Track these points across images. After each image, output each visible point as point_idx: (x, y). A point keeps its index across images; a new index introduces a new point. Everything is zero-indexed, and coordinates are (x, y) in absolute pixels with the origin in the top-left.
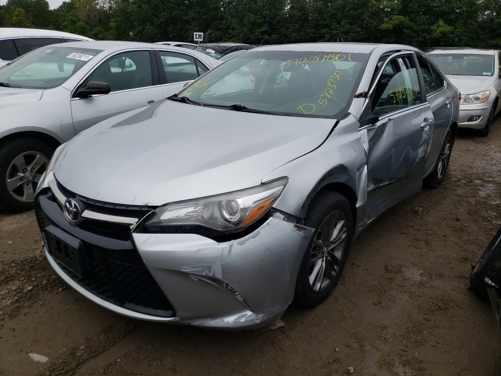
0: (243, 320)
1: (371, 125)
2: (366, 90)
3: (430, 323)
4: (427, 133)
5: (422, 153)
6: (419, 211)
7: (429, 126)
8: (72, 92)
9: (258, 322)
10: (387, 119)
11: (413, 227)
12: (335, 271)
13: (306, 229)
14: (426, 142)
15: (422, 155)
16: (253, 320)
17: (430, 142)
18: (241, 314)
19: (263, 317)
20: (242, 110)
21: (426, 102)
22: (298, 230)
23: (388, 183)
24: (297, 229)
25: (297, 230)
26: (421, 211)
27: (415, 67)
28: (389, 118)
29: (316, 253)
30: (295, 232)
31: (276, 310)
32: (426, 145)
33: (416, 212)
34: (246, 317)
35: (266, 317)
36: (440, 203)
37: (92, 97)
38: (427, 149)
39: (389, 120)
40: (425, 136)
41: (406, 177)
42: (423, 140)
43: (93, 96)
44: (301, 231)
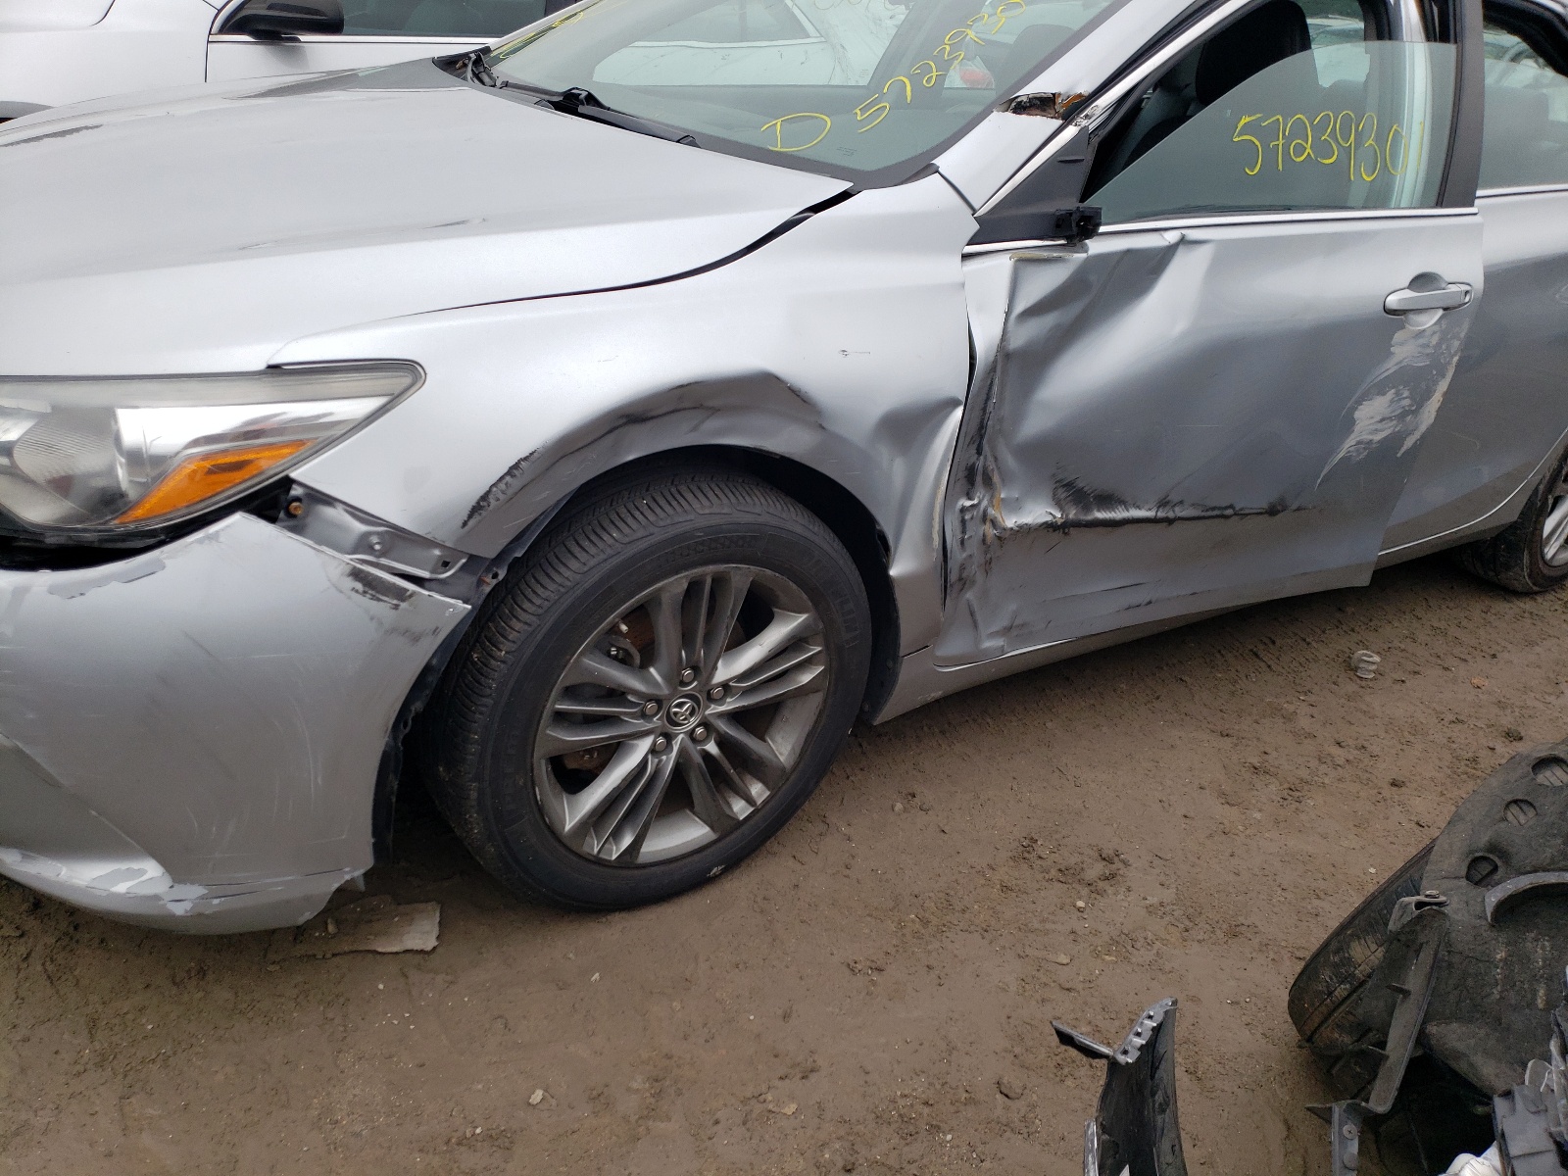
0: (121, 888)
1: (1062, 242)
2: (1086, 88)
3: (1007, 1108)
4: (1421, 341)
5: (1379, 426)
6: (1361, 665)
7: (1440, 312)
8: (220, 11)
9: (179, 910)
10: (1171, 237)
11: (1289, 718)
12: (750, 801)
13: (411, 596)
14: (1417, 383)
15: (1377, 431)
16: (157, 897)
17: (1436, 383)
18: (123, 866)
19: (202, 897)
20: (581, 109)
21: (1472, 205)
22: (365, 592)
23: (1151, 514)
24: (359, 586)
25: (357, 591)
26: (1374, 667)
27: (1456, 42)
28: (1184, 232)
29: (625, 714)
30: (349, 598)
31: (277, 884)
32: (1406, 394)
33: (1351, 668)
34: (137, 881)
35: (216, 901)
36: (1494, 656)
37: (298, 40)
38: (1415, 413)
39: (1183, 241)
40: (1404, 351)
41: (1272, 511)
42: (1390, 367)
43: (302, 38)
44: (379, 600)
